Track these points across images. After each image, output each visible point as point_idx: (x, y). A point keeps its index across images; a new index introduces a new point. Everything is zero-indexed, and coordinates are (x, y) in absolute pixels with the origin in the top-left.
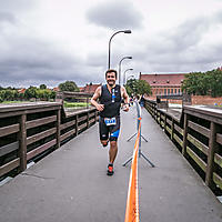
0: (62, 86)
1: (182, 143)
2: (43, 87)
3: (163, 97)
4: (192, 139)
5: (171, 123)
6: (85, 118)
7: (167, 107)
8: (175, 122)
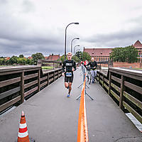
0: (34, 56)
1: (108, 88)
2: (22, 56)
3: (99, 63)
4: (113, 85)
5: (102, 77)
6: (52, 75)
7: (100, 69)
8: (104, 77)
